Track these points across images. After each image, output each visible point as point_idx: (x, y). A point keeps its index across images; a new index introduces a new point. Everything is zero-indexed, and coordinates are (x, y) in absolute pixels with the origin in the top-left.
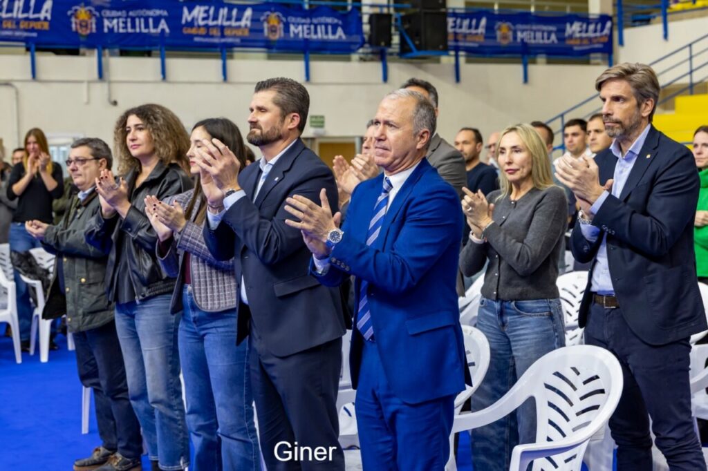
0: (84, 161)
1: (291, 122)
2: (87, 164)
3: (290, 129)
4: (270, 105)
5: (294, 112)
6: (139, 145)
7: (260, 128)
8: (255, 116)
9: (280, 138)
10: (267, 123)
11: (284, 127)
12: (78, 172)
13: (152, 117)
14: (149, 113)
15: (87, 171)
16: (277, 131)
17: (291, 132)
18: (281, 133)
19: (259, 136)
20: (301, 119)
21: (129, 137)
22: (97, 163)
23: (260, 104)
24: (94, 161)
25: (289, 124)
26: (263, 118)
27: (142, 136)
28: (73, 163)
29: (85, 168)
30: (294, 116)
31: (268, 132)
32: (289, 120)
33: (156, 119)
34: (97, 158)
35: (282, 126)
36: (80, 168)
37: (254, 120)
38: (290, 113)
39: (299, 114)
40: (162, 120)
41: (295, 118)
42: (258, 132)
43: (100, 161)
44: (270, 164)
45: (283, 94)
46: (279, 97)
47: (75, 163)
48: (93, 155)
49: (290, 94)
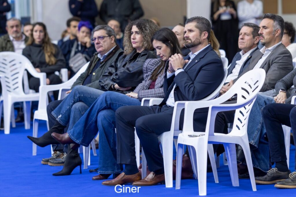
0: (103, 37)
1: (204, 36)
2: (105, 39)
3: (204, 39)
4: (194, 28)
5: (205, 31)
6: (136, 42)
7: (190, 40)
8: (188, 34)
9: (200, 43)
10: (193, 37)
11: (201, 38)
12: (101, 45)
13: (144, 29)
14: (143, 27)
15: (106, 43)
16: (198, 41)
17: (205, 40)
18: (200, 41)
19: (190, 43)
20: (208, 34)
21: (132, 37)
22: (110, 38)
23: (190, 28)
24: (108, 37)
25: (203, 37)
26: (191, 35)
27: (138, 37)
28: (97, 39)
29: (104, 42)
30: (205, 33)
31: (194, 41)
32: (203, 35)
33: (146, 30)
34: (110, 36)
35: (200, 38)
36: (101, 41)
37: (187, 36)
38: (203, 31)
39: (208, 32)
40: (149, 30)
41: (206, 34)
42: (190, 41)
43: (111, 37)
44: (195, 55)
45: (200, 23)
46: (198, 25)
47: (98, 40)
48: (107, 34)
49: (202, 23)
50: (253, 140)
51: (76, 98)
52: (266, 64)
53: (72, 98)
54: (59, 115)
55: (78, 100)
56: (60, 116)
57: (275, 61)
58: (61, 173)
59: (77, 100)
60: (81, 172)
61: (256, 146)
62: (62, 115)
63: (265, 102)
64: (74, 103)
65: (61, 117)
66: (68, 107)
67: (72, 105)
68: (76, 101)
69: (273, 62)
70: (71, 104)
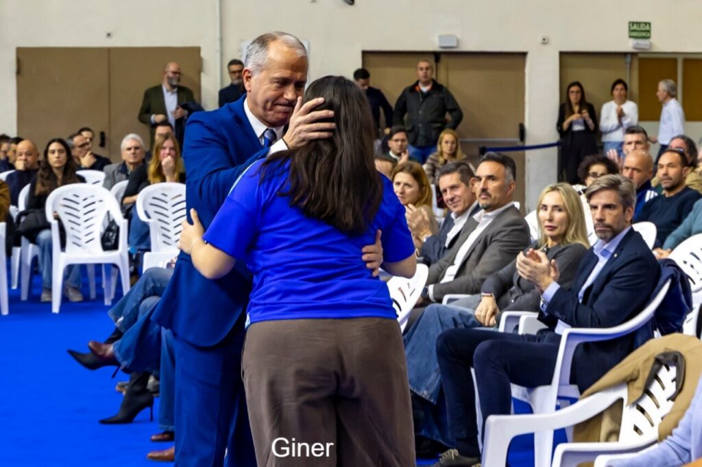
50: (427, 390)
51: (148, 289)
52: (479, 242)
53: (142, 289)
54: (120, 317)
55: (152, 293)
56: (121, 319)
57: (497, 238)
58: (114, 419)
59: (150, 292)
60: (152, 419)
61: (432, 401)
62: (125, 318)
63: (454, 320)
64: (145, 297)
65: (123, 321)
66: (134, 305)
67: (141, 301)
68: (148, 294)
69: (493, 239)
70: (139, 299)
